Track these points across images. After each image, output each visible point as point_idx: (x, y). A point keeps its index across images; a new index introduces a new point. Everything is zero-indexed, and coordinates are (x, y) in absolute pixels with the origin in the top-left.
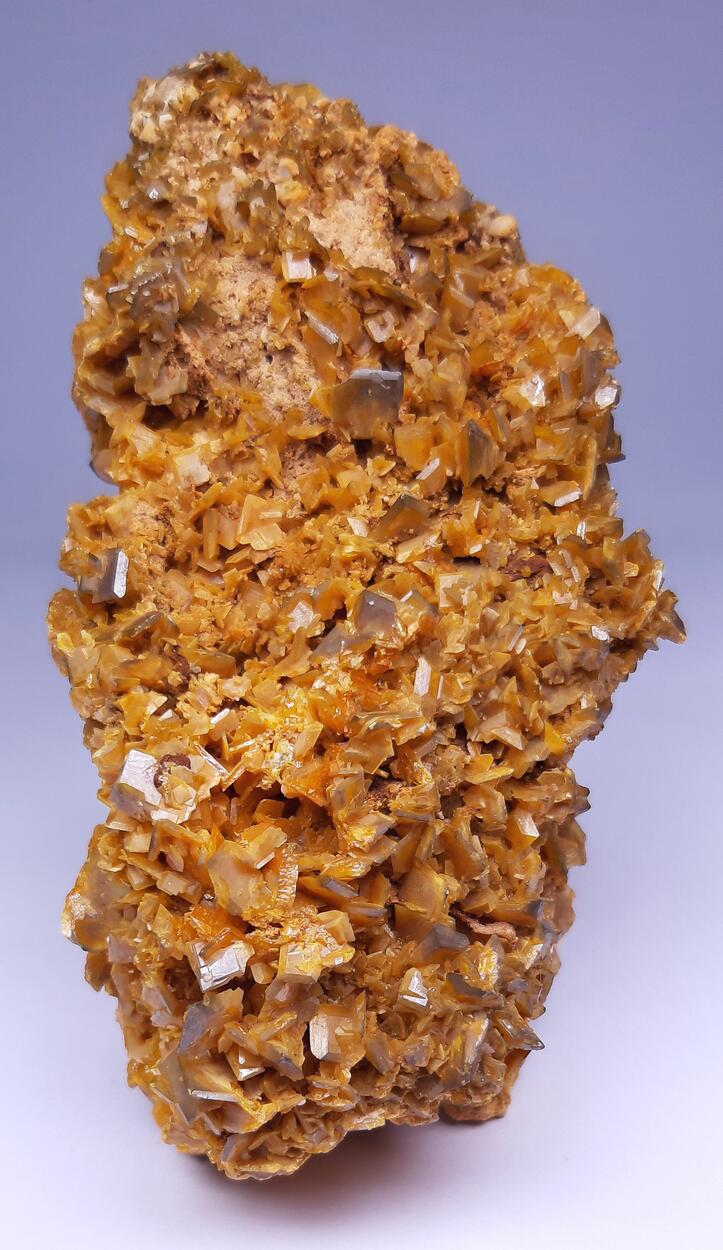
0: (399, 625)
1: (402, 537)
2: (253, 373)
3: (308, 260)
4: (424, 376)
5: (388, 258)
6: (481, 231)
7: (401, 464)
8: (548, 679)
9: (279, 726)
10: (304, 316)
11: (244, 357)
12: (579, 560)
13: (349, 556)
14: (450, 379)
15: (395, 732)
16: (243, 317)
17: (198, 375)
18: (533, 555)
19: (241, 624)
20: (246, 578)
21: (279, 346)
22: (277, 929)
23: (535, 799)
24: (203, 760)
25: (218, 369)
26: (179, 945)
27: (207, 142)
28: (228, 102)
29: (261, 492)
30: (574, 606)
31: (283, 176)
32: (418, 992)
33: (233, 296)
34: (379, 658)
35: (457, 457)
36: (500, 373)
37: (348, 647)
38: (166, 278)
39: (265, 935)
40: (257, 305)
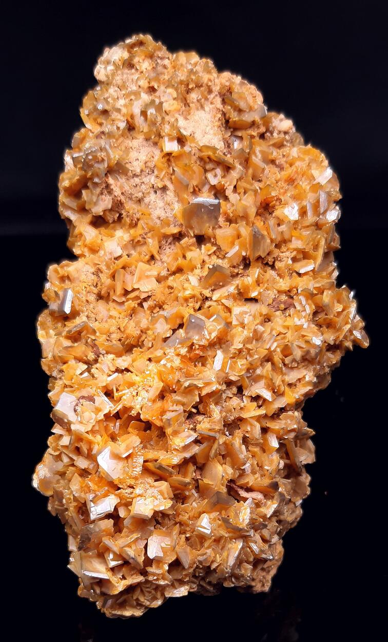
0: (206, 333)
1: (216, 287)
2: (147, 200)
3: (176, 141)
4: (234, 203)
5: (220, 141)
6: (274, 128)
7: (219, 248)
8: (289, 364)
9: (141, 383)
10: (174, 170)
11: (142, 191)
12: (310, 302)
13: (188, 296)
14: (248, 205)
15: (200, 389)
16: (142, 171)
17: (117, 200)
18: (287, 298)
19: (132, 330)
20: (136, 306)
21: (160, 186)
22: (132, 489)
23: (277, 427)
24: (102, 399)
25: (129, 197)
26: (83, 495)
27: (130, 81)
28: (144, 60)
29: (148, 262)
30: (305, 326)
31: (168, 98)
32: (206, 526)
33: (138, 159)
34: (195, 350)
35: (248, 246)
36: (274, 202)
37: (180, 343)
38: (101, 149)
39: (126, 492)
40: (149, 164)
